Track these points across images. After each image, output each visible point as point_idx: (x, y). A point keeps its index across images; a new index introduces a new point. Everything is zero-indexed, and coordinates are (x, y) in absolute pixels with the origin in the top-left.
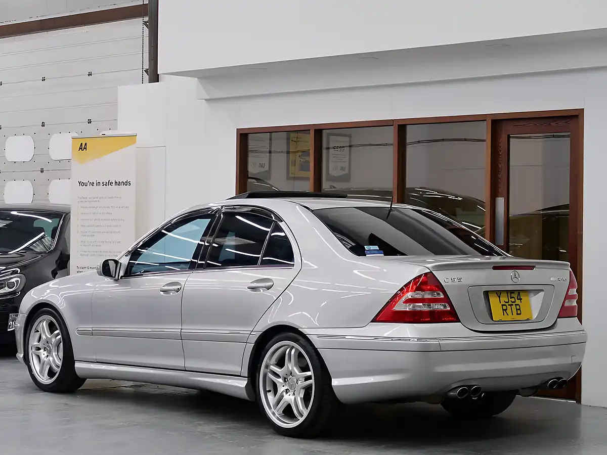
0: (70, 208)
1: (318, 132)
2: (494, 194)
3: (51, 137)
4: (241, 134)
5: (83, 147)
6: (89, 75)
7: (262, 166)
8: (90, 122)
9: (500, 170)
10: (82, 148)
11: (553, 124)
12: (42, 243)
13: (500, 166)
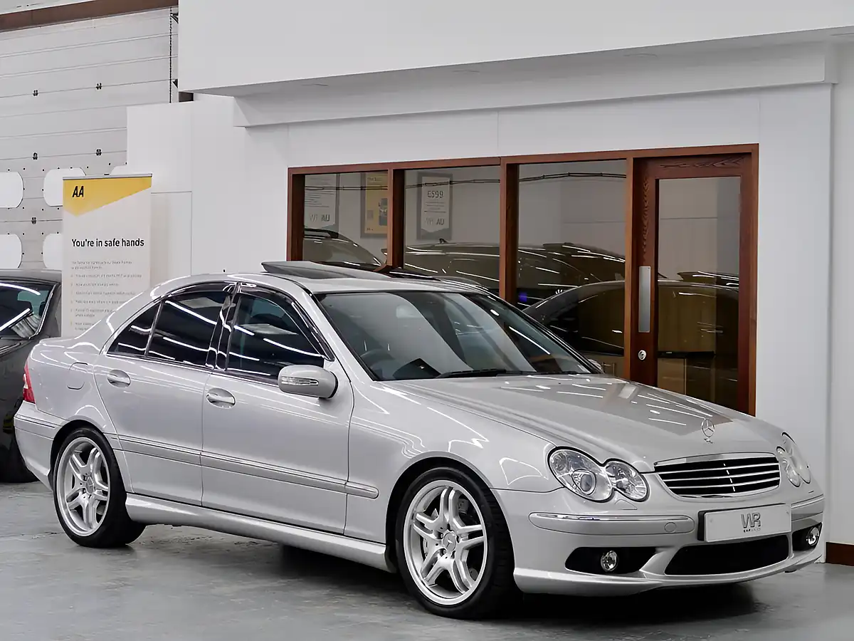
0: (61, 275)
1: (399, 173)
2: (638, 262)
3: (46, 174)
4: (293, 175)
5: (78, 192)
6: (97, 88)
7: (324, 218)
8: (99, 153)
9: (645, 228)
10: (77, 194)
11: (718, 165)
12: (27, 323)
13: (645, 223)
